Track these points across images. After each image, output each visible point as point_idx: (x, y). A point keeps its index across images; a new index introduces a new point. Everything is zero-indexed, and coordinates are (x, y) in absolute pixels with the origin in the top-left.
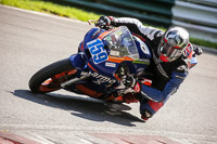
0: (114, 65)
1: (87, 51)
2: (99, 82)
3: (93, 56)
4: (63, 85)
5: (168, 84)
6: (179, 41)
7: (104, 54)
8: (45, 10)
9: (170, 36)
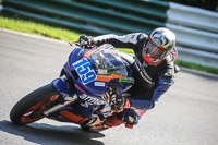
0: (103, 85)
1: (74, 72)
2: (87, 105)
4: (46, 113)
6: (164, 42)
7: (92, 73)
8: (36, 32)
9: (156, 35)
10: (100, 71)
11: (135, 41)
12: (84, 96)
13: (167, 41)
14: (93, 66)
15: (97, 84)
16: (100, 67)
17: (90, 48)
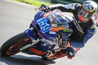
1: (38, 26)
2: (45, 45)
3: (41, 28)
4: (21, 49)
5: (85, 38)
6: (91, 8)
7: (48, 26)
9: (86, 5)
10: (53, 25)
11: (73, 8)
12: (43, 40)
13: (93, 8)
14: (49, 22)
15: (51, 33)
16: (53, 23)
17: (47, 12)
